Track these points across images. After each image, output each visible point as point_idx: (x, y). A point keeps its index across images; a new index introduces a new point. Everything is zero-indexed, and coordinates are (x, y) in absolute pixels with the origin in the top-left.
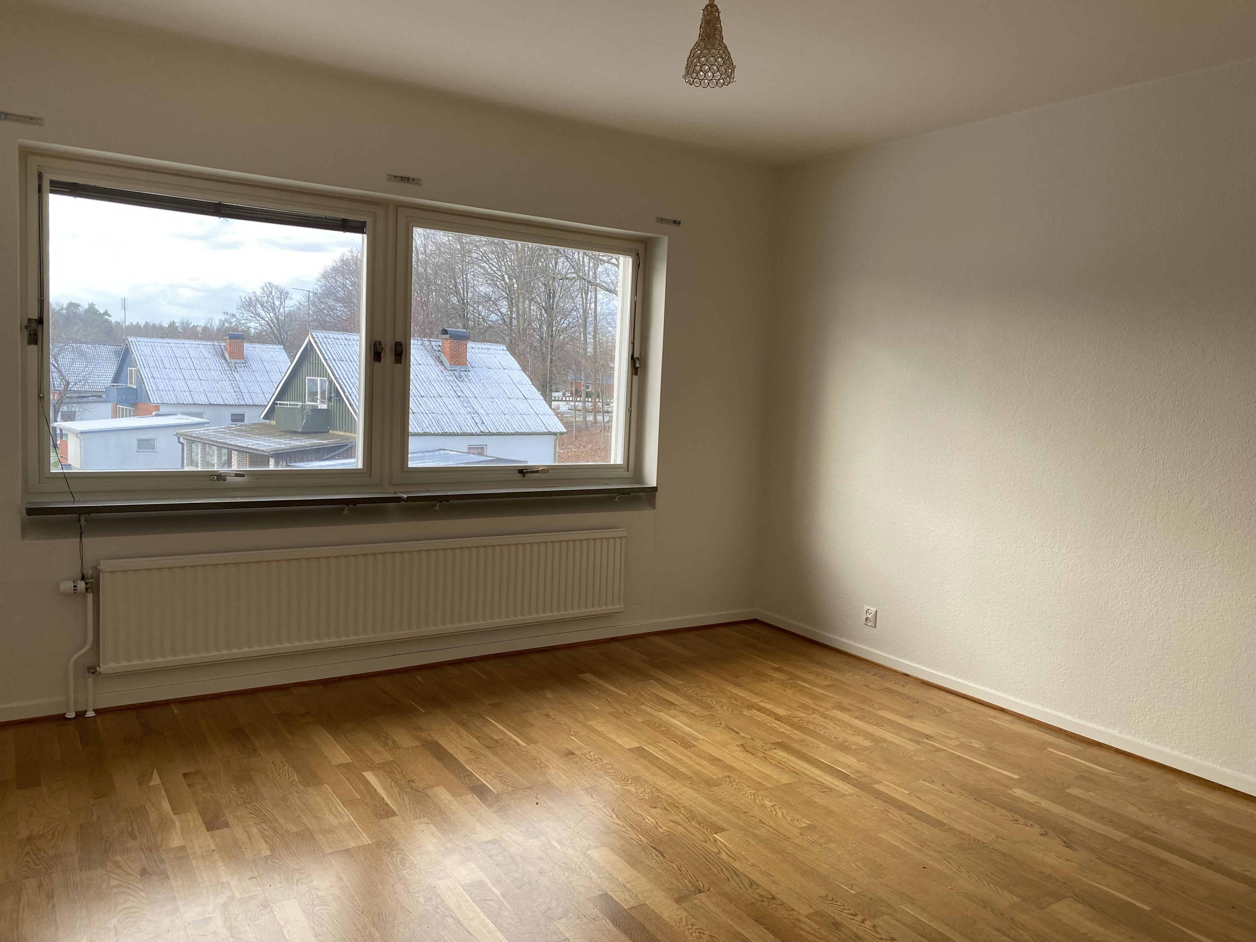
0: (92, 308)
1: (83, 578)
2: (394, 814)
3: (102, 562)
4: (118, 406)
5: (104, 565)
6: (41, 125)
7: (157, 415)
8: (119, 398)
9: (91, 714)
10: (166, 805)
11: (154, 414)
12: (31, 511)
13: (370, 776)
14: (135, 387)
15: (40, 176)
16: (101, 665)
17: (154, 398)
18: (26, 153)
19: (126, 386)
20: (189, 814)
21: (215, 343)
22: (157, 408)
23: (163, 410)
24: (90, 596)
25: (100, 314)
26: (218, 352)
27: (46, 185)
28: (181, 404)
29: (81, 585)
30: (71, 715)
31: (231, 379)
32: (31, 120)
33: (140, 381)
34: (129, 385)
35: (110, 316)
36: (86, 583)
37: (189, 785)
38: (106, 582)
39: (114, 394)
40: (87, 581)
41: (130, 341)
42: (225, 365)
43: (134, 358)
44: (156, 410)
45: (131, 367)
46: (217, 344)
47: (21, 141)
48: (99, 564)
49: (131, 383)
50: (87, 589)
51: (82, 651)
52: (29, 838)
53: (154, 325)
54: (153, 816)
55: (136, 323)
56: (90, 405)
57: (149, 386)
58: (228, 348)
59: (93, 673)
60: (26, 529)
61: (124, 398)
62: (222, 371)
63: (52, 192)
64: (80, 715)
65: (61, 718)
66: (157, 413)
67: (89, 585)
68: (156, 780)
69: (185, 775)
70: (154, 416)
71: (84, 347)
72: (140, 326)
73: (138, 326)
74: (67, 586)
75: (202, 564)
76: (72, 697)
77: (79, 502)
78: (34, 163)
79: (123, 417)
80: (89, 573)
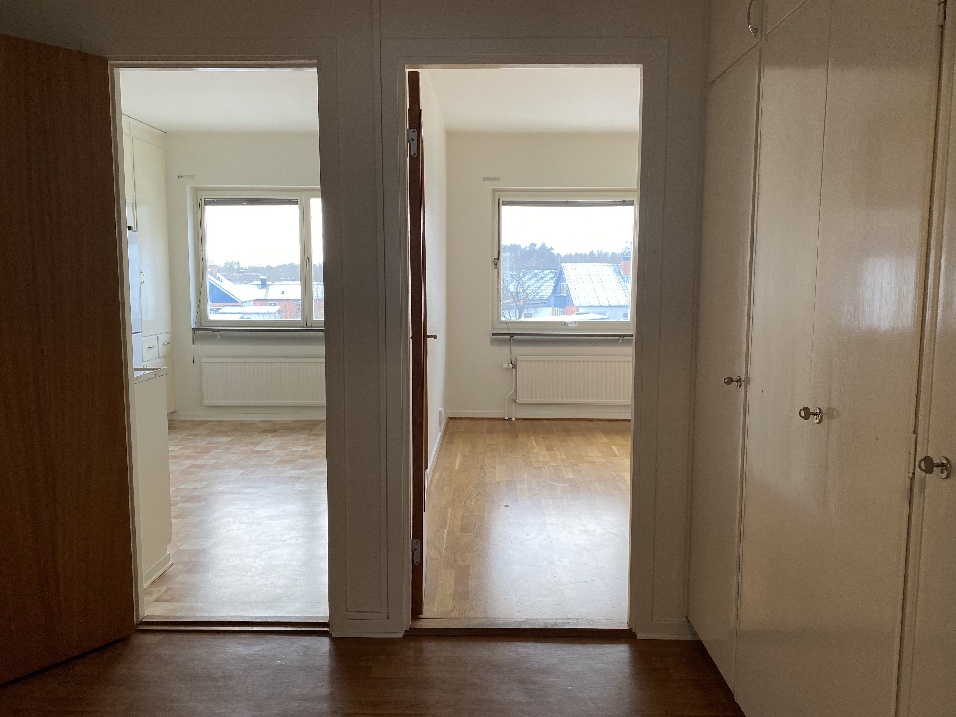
0: (543, 246)
1: (511, 363)
2: (617, 456)
3: (518, 357)
4: (555, 308)
5: (519, 358)
6: (499, 180)
7: (577, 314)
8: (556, 303)
9: (513, 419)
10: (534, 443)
11: (575, 313)
12: (494, 335)
13: (614, 447)
14: (565, 295)
15: (499, 200)
16: (517, 399)
17: (576, 302)
18: (494, 191)
19: (560, 295)
20: (541, 447)
21: (615, 264)
22: (577, 308)
23: (581, 310)
24: (514, 370)
25: (548, 249)
26: (616, 270)
27: (501, 203)
28: (592, 306)
29: (511, 365)
30: (507, 418)
31: (624, 288)
32: (496, 179)
33: (568, 292)
34: (561, 295)
35: (554, 250)
36: (512, 365)
37: (543, 440)
38: (520, 366)
39: (552, 301)
40: (513, 364)
41: (562, 266)
42: (620, 279)
43: (565, 277)
44: (577, 311)
45: (563, 282)
46: (616, 264)
47: (492, 187)
48: (517, 358)
49: (563, 293)
50: (513, 367)
51: (512, 392)
52: (489, 445)
53: (581, 254)
54: (529, 445)
55: (569, 254)
56: (540, 309)
57: (573, 294)
58: (623, 267)
59: (514, 402)
60: (493, 342)
61: (558, 303)
62: (618, 282)
63: (503, 205)
64: (510, 419)
65: (504, 419)
66: (577, 312)
67: (513, 366)
68: (533, 437)
69: (543, 438)
70: (575, 315)
71: (536, 271)
72: (572, 255)
73: (570, 256)
74: (506, 365)
75: (556, 360)
76: (507, 411)
77: (511, 332)
78: (497, 194)
79: (557, 315)
80: (513, 361)
